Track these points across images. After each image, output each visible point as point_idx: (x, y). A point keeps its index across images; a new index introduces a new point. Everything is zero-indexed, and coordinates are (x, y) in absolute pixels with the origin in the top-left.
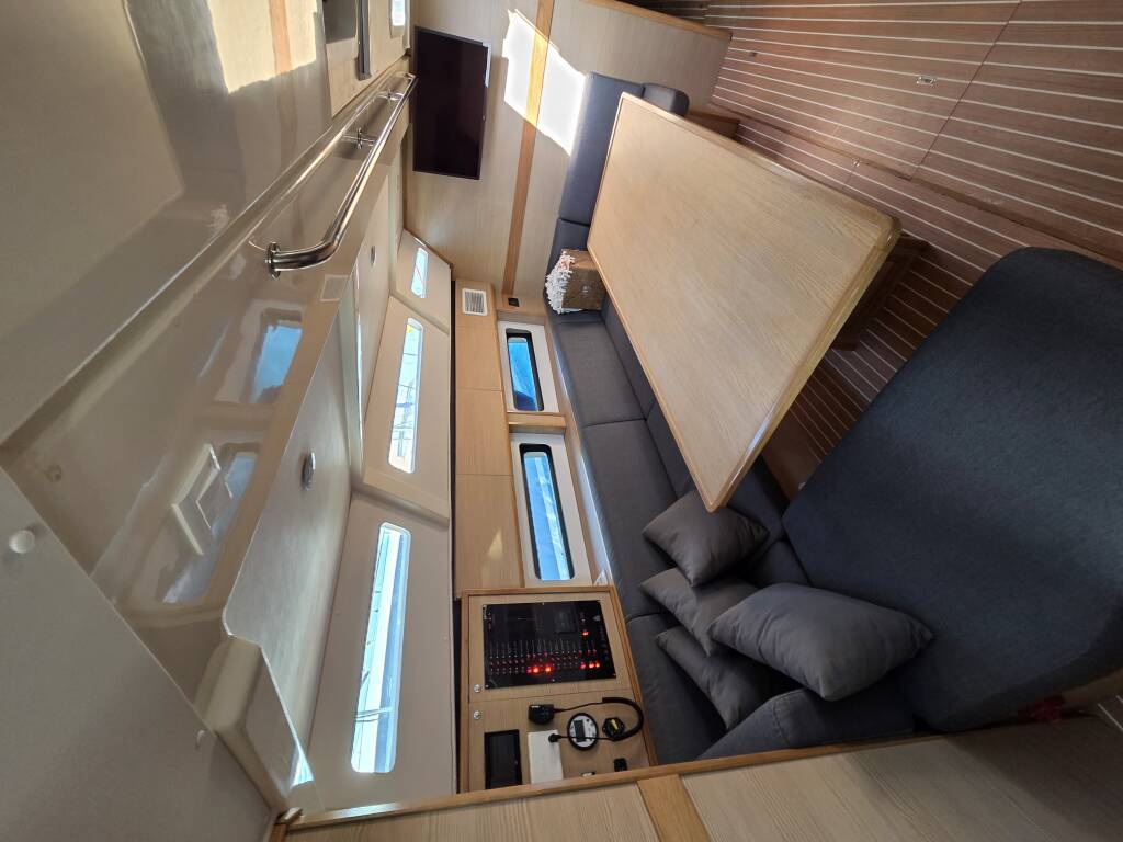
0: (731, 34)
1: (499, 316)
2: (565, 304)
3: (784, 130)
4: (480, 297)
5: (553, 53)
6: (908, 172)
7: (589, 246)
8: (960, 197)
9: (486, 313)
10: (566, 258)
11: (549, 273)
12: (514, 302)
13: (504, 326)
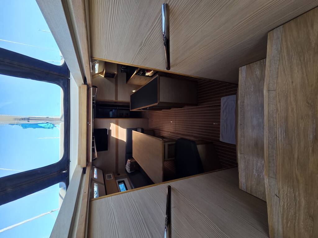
0: (148, 119)
1: (116, 179)
2: (131, 171)
3: (159, 130)
4: (111, 175)
5: (119, 127)
6: (174, 132)
7: (133, 157)
8: (180, 134)
9: (112, 178)
10: (129, 161)
11: (126, 165)
12: (119, 174)
13: (117, 181)
